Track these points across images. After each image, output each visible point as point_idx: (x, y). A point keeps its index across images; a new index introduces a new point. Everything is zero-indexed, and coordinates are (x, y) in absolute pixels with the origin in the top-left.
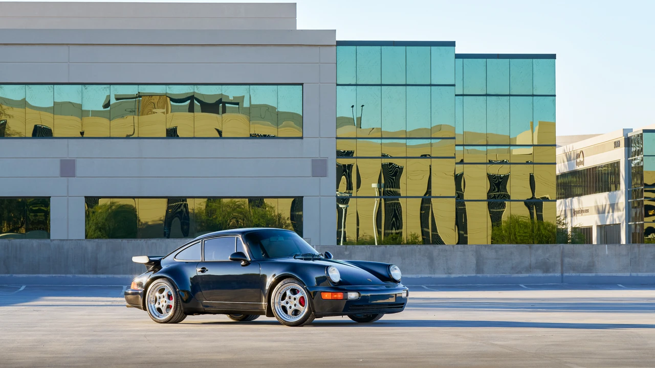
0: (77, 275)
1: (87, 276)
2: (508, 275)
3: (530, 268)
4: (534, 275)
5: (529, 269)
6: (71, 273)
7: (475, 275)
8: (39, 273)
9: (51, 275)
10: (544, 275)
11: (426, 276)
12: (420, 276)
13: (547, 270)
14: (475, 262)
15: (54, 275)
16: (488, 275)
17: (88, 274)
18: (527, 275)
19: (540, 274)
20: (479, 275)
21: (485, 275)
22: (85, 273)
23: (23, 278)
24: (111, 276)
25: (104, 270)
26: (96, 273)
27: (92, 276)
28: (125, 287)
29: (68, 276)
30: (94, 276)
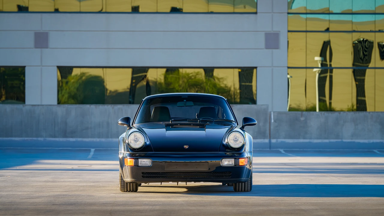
1: (57, 139)
6: (41, 136)
8: (12, 136)
11: (378, 141)
12: (372, 141)
15: (26, 139)
17: (58, 137)
22: (55, 137)
24: (79, 139)
25: (73, 134)
26: (65, 136)
27: (61, 139)
28: (93, 150)
29: (40, 139)
30: (64, 139)
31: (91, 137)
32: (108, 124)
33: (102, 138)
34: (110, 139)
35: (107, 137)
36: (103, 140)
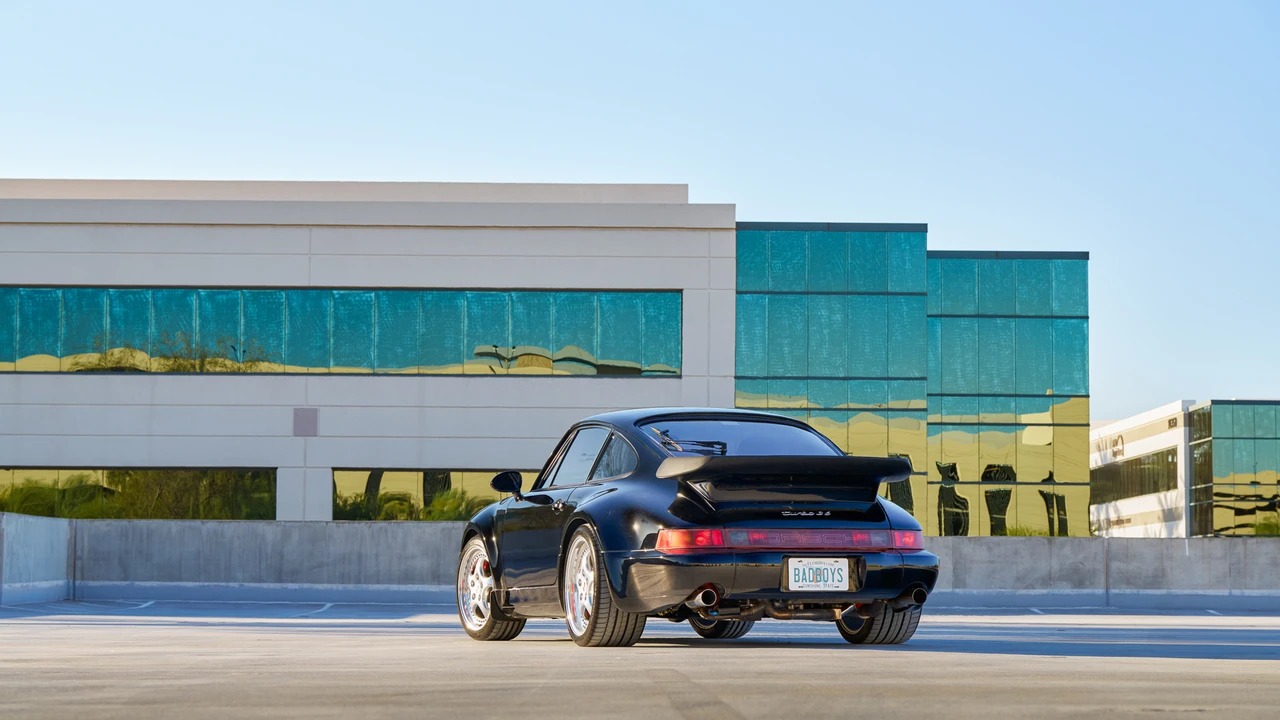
0: (246, 584)
1: (265, 585)
2: (1007, 591)
3: (1050, 579)
4: (1056, 591)
5: (1048, 580)
6: (235, 580)
7: (949, 590)
8: (180, 580)
9: (201, 584)
10: (1075, 591)
13: (1080, 584)
14: (952, 567)
15: (206, 584)
16: (975, 591)
17: (267, 582)
18: (1045, 591)
19: (1067, 590)
20: (957, 590)
21: (967, 591)
22: (261, 581)
23: (152, 587)
24: (306, 586)
25: (294, 575)
26: (280, 580)
27: (272, 586)
28: (329, 605)
29: (231, 584)
30: (278, 586)
31: (328, 582)
32: (360, 556)
33: (349, 583)
34: (364, 586)
35: (358, 582)
36: (351, 587)
